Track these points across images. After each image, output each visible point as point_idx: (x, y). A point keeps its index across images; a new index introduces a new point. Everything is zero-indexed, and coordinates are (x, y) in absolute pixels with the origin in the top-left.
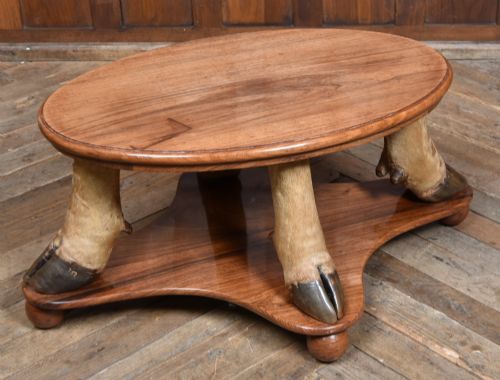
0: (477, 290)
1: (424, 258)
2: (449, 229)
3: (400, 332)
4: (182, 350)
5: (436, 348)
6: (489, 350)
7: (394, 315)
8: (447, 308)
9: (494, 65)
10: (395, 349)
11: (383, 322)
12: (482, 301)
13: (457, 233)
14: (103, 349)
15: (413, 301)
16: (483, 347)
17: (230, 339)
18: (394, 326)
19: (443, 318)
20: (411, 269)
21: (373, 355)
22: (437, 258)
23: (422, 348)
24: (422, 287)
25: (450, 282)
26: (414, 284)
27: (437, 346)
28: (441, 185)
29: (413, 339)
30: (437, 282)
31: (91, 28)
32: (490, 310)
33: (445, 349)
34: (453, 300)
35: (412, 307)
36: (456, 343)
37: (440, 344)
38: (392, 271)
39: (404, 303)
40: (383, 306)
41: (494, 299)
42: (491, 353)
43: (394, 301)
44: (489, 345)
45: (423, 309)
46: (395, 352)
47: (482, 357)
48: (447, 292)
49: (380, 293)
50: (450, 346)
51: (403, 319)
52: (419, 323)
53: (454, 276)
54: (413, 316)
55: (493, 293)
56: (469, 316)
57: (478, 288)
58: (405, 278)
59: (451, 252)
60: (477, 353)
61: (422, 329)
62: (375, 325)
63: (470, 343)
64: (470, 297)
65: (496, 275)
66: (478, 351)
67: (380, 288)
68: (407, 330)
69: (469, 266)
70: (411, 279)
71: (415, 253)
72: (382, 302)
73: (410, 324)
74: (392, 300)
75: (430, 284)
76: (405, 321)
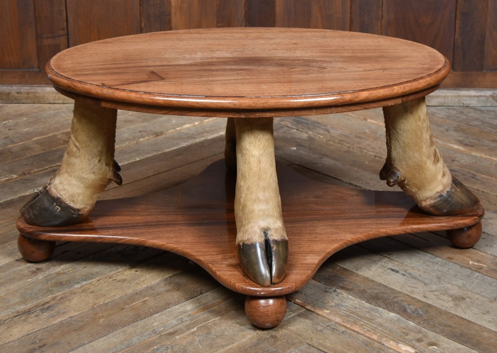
0: (433, 296)
1: (380, 270)
3: (354, 331)
4: (128, 347)
5: (391, 344)
6: (446, 346)
7: (348, 316)
8: (403, 311)
9: (451, 111)
10: (350, 346)
11: (336, 323)
12: (438, 306)
14: (44, 345)
15: (367, 305)
16: (441, 343)
17: (178, 337)
18: (349, 326)
19: (399, 320)
20: (367, 279)
22: (393, 270)
23: (377, 345)
24: (376, 294)
25: (406, 290)
26: (369, 291)
27: (391, 342)
29: (369, 338)
30: (392, 289)
31: (36, 70)
32: (446, 313)
33: (400, 345)
34: (409, 305)
35: (366, 310)
36: (412, 340)
37: (395, 341)
38: (346, 281)
39: (358, 307)
40: (337, 309)
41: (451, 304)
42: (448, 348)
43: (347, 305)
44: (446, 342)
45: (378, 312)
46: (349, 348)
47: (438, 351)
48: (403, 299)
49: (334, 298)
50: (406, 343)
51: (357, 320)
52: (374, 324)
53: (409, 285)
54: (367, 318)
55: (450, 299)
56: (426, 318)
57: (435, 295)
58: (360, 287)
59: (406, 265)
60: (434, 348)
61: (376, 328)
62: (328, 326)
63: (426, 341)
64: (426, 303)
65: (453, 285)
66: (435, 347)
67: (334, 294)
68: (361, 330)
69: (425, 277)
70: (366, 287)
71: (370, 266)
72: (336, 306)
73: (365, 324)
74: (345, 304)
75: (385, 292)
76: (360, 322)
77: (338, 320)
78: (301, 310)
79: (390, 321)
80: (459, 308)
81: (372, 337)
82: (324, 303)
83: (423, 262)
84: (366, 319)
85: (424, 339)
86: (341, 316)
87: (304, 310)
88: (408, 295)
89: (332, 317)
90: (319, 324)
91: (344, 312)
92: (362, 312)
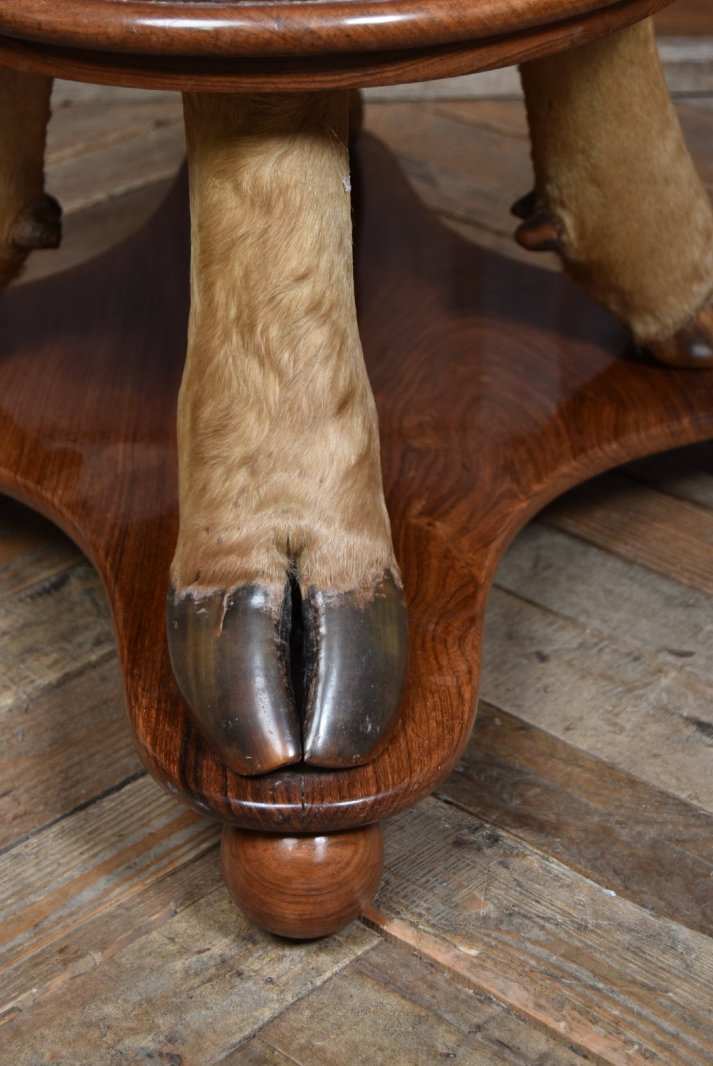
1: (654, 728)
7: (555, 975)
11: (510, 1009)
15: (628, 910)
18: (561, 1027)
22: (701, 726)
24: (654, 845)
26: (625, 834)
35: (626, 938)
38: (533, 784)
39: (591, 922)
40: (507, 938)
43: (549, 913)
45: (674, 947)
49: (492, 878)
51: (595, 998)
52: (665, 1015)
54: (634, 982)
58: (589, 812)
61: (675, 1037)
62: (479, 1028)
67: (491, 858)
68: (615, 1050)
70: (610, 815)
71: (616, 711)
72: (501, 922)
73: (629, 1018)
74: (540, 908)
75: (686, 836)
76: (605, 1004)
77: (517, 995)
82: (457, 906)
86: (526, 974)
89: (491, 983)
90: (440, 1019)
91: (537, 950)
92: (612, 950)
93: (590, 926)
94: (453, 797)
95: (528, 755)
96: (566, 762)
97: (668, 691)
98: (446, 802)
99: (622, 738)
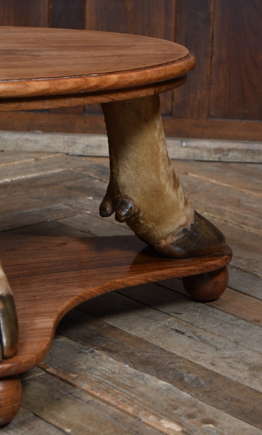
0: (224, 365)
1: (160, 331)
2: (200, 305)
3: (104, 401)
5: (151, 419)
6: (227, 424)
7: (100, 382)
8: (177, 380)
10: (92, 420)
11: (83, 390)
12: (228, 376)
13: (210, 309)
15: (132, 370)
16: (220, 421)
18: (98, 394)
19: (169, 389)
20: (140, 340)
21: (57, 424)
22: (177, 331)
23: (130, 419)
24: (148, 358)
25: (190, 355)
26: (139, 354)
27: (151, 417)
28: (185, 231)
29: (121, 410)
30: (170, 353)
32: (237, 385)
33: (162, 421)
34: (189, 372)
35: (128, 376)
36: (181, 416)
37: (157, 416)
38: (111, 341)
39: (117, 371)
40: (88, 374)
41: (246, 374)
42: (229, 428)
43: (104, 369)
44: (229, 420)
45: (143, 379)
46: (90, 422)
47: (215, 431)
48: (182, 365)
49: (88, 360)
50: (171, 418)
51: (111, 388)
52: (133, 393)
53: (195, 349)
54: (126, 385)
55: (247, 368)
56: (207, 390)
57: (227, 362)
58: (128, 349)
59: (197, 327)
60: (209, 427)
61: (135, 398)
62: (70, 394)
63: (200, 417)
64: (213, 372)
65: (254, 351)
66: (211, 426)
67: (90, 356)
68: (113, 400)
69: (218, 341)
70: (135, 350)
71: (149, 326)
72: (87, 370)
73: (121, 393)
74: (101, 368)
75: (160, 356)
76: (114, 390)
77: (86, 387)
78: (38, 373)
79: (157, 390)
80: (256, 379)
81: (126, 410)
82: (73, 366)
83: (221, 324)
84: (125, 387)
85: (199, 414)
86: (91, 382)
87: (43, 373)
88: (190, 361)
90: (58, 391)
91: (96, 377)
92: (121, 378)
93: (117, 373)
94: (83, 342)
95: (113, 334)
96: (125, 337)
97: (169, 322)
98: (80, 344)
99: (148, 333)
